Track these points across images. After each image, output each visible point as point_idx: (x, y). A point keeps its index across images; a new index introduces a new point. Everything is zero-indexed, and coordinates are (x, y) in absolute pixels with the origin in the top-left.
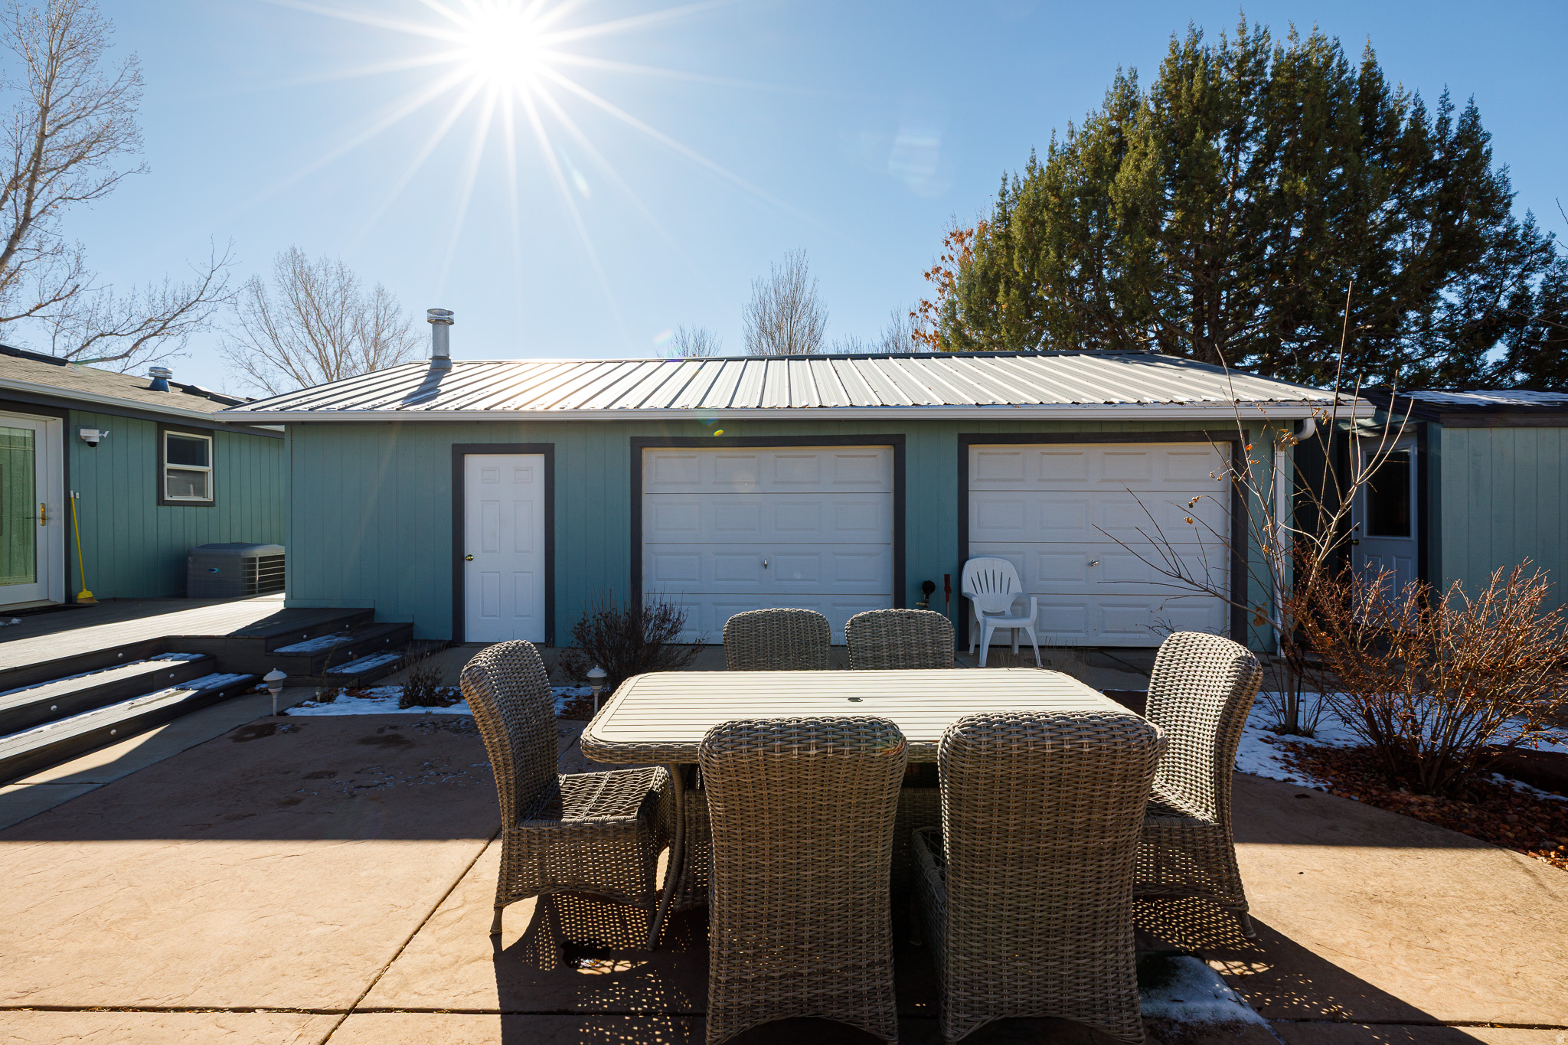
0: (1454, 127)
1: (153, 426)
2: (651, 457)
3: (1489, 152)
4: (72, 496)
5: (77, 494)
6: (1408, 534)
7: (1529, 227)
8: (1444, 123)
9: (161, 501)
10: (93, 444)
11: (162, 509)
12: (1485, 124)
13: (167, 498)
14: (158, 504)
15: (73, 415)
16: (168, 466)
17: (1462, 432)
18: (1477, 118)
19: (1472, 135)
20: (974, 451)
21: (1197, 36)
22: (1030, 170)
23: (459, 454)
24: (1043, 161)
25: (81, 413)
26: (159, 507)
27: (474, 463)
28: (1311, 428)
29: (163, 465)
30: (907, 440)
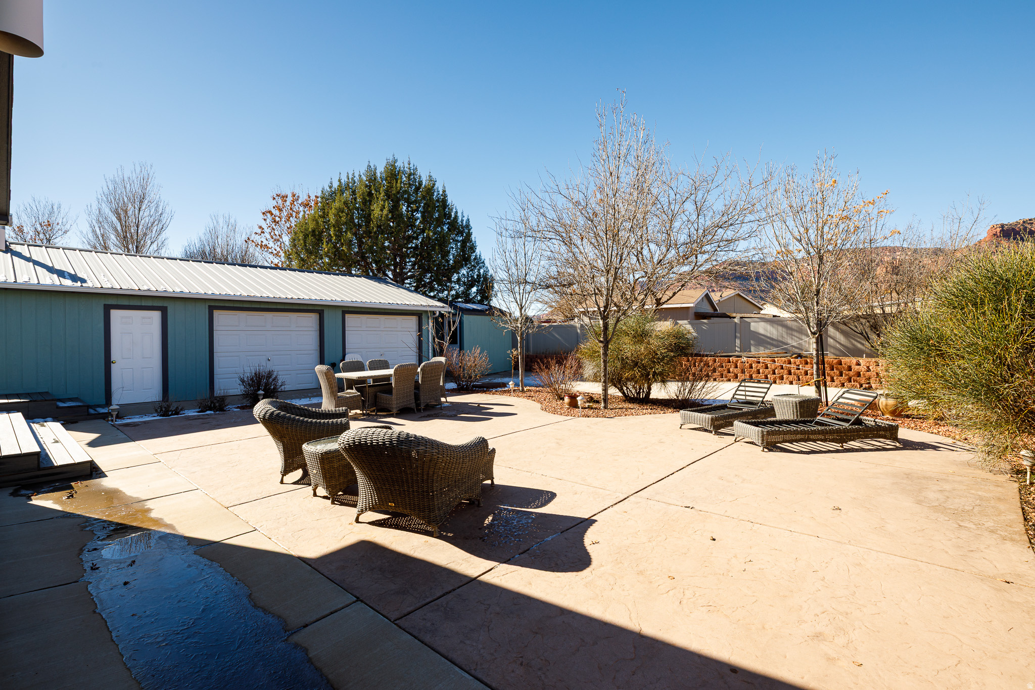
0: (464, 223)
2: (217, 314)
3: (472, 233)
6: (457, 344)
7: (480, 256)
8: (462, 221)
12: (471, 224)
17: (467, 316)
18: (469, 222)
19: (468, 226)
20: (347, 316)
21: (396, 161)
22: (330, 187)
23: (107, 309)
24: (336, 185)
27: (115, 314)
28: (438, 314)
30: (325, 312)
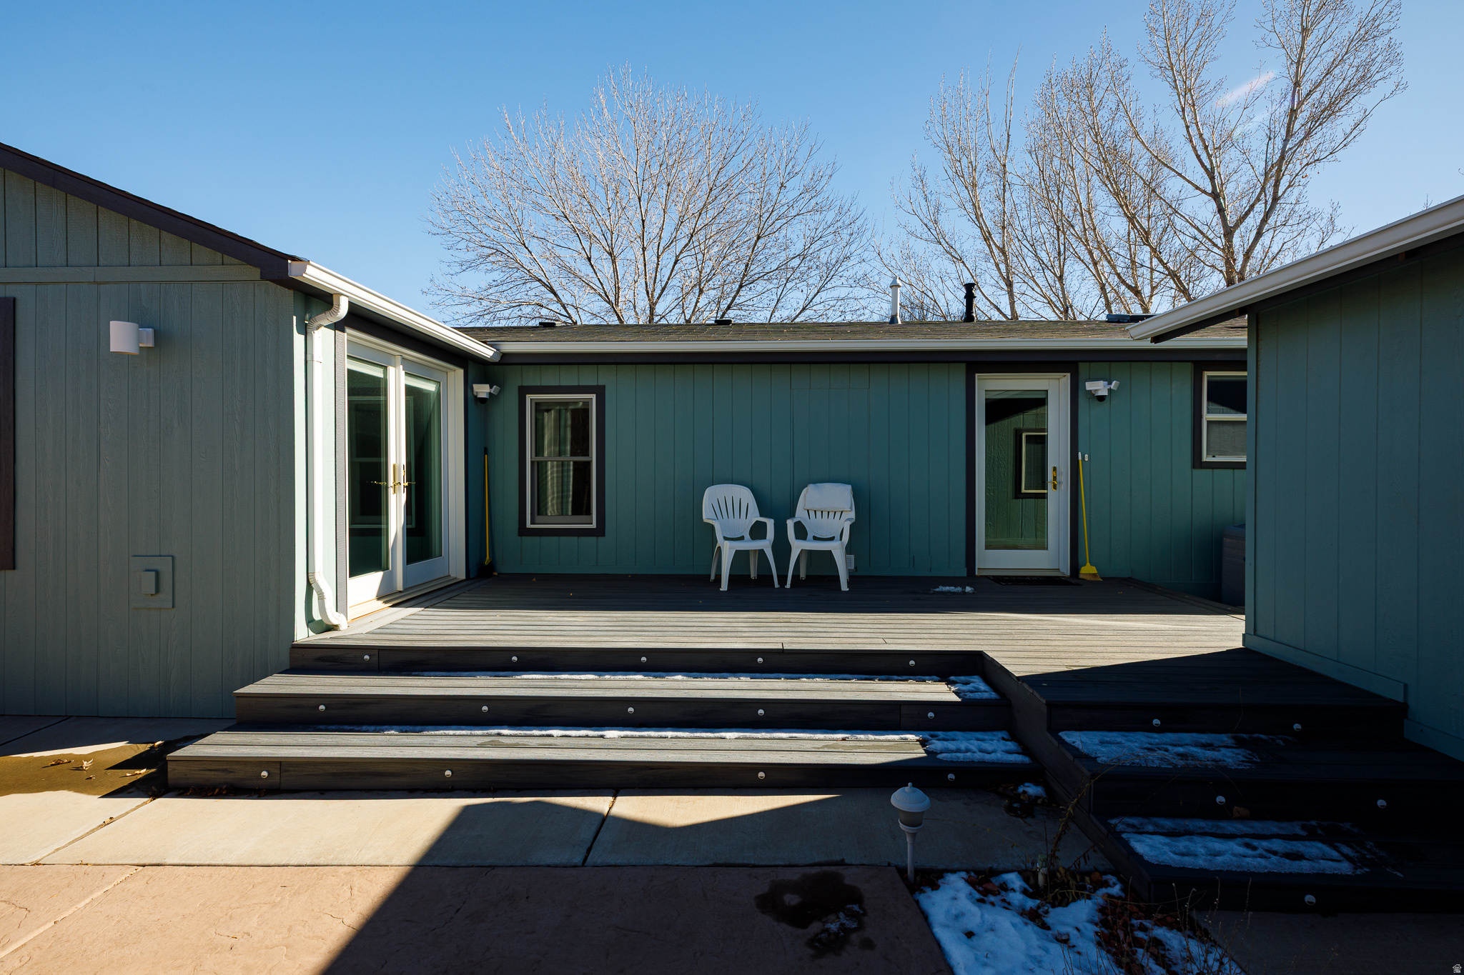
1: (1188, 367)
4: (1080, 458)
5: (1086, 456)
9: (1197, 463)
10: (1101, 398)
11: (1198, 472)
13: (1206, 458)
14: (1194, 467)
15: (1083, 368)
16: (1207, 417)
25: (1092, 364)
26: (1195, 471)
29: (1201, 417)
